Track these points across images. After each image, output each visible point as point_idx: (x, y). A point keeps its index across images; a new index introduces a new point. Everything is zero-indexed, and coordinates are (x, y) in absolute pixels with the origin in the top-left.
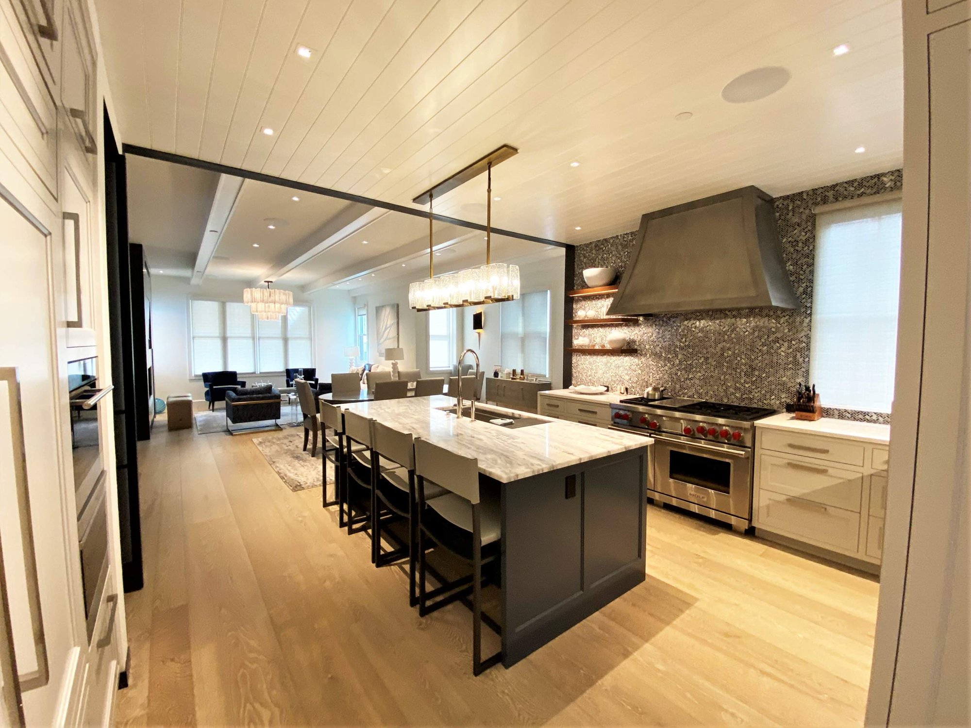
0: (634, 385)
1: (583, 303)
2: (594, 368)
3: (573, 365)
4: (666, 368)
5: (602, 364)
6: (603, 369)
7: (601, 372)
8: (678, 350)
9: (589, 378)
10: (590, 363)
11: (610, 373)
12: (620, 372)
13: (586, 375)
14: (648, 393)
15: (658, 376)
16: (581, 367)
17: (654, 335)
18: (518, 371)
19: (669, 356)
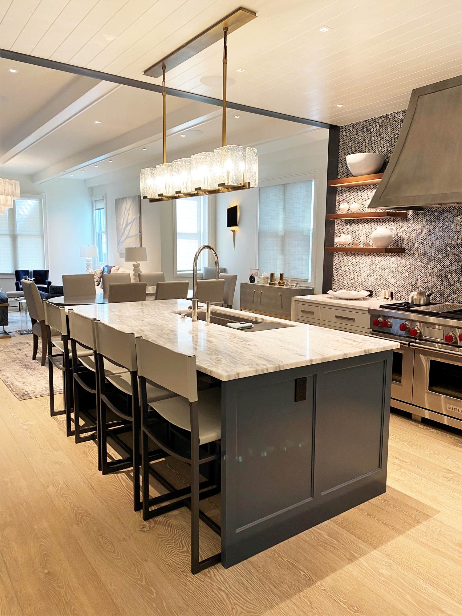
0: (400, 289)
1: (347, 194)
2: (358, 270)
3: (334, 267)
4: (436, 270)
5: (367, 265)
6: (368, 272)
7: (365, 274)
8: (449, 249)
9: (352, 282)
10: (353, 264)
11: (375, 276)
12: (385, 275)
13: (349, 279)
14: (413, 298)
15: (426, 280)
16: (343, 269)
17: (424, 232)
18: (277, 276)
19: (439, 256)
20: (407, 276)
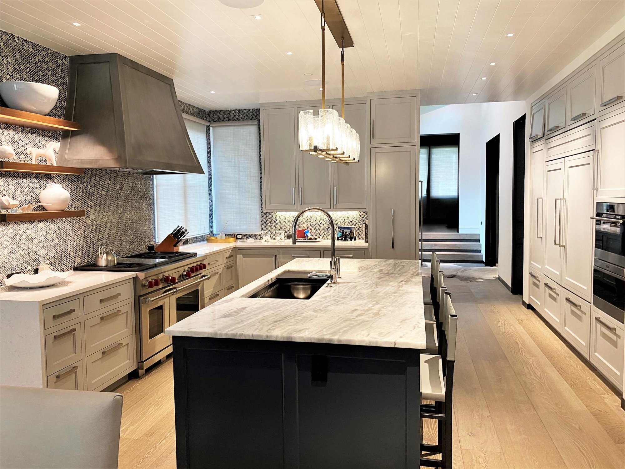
20: (58, 243)
